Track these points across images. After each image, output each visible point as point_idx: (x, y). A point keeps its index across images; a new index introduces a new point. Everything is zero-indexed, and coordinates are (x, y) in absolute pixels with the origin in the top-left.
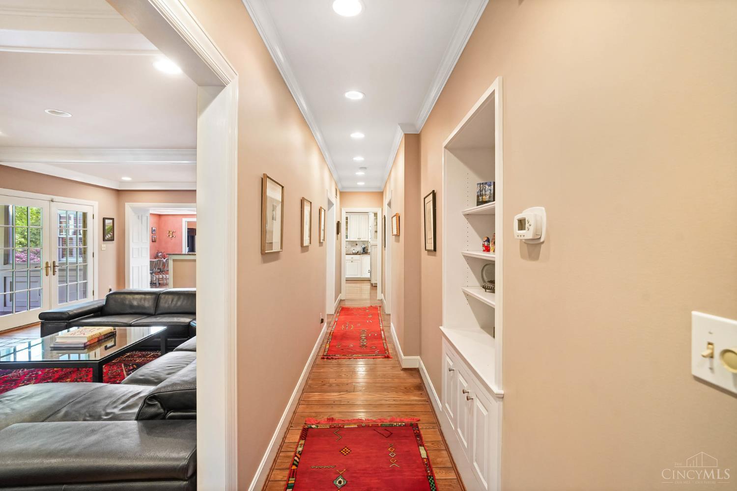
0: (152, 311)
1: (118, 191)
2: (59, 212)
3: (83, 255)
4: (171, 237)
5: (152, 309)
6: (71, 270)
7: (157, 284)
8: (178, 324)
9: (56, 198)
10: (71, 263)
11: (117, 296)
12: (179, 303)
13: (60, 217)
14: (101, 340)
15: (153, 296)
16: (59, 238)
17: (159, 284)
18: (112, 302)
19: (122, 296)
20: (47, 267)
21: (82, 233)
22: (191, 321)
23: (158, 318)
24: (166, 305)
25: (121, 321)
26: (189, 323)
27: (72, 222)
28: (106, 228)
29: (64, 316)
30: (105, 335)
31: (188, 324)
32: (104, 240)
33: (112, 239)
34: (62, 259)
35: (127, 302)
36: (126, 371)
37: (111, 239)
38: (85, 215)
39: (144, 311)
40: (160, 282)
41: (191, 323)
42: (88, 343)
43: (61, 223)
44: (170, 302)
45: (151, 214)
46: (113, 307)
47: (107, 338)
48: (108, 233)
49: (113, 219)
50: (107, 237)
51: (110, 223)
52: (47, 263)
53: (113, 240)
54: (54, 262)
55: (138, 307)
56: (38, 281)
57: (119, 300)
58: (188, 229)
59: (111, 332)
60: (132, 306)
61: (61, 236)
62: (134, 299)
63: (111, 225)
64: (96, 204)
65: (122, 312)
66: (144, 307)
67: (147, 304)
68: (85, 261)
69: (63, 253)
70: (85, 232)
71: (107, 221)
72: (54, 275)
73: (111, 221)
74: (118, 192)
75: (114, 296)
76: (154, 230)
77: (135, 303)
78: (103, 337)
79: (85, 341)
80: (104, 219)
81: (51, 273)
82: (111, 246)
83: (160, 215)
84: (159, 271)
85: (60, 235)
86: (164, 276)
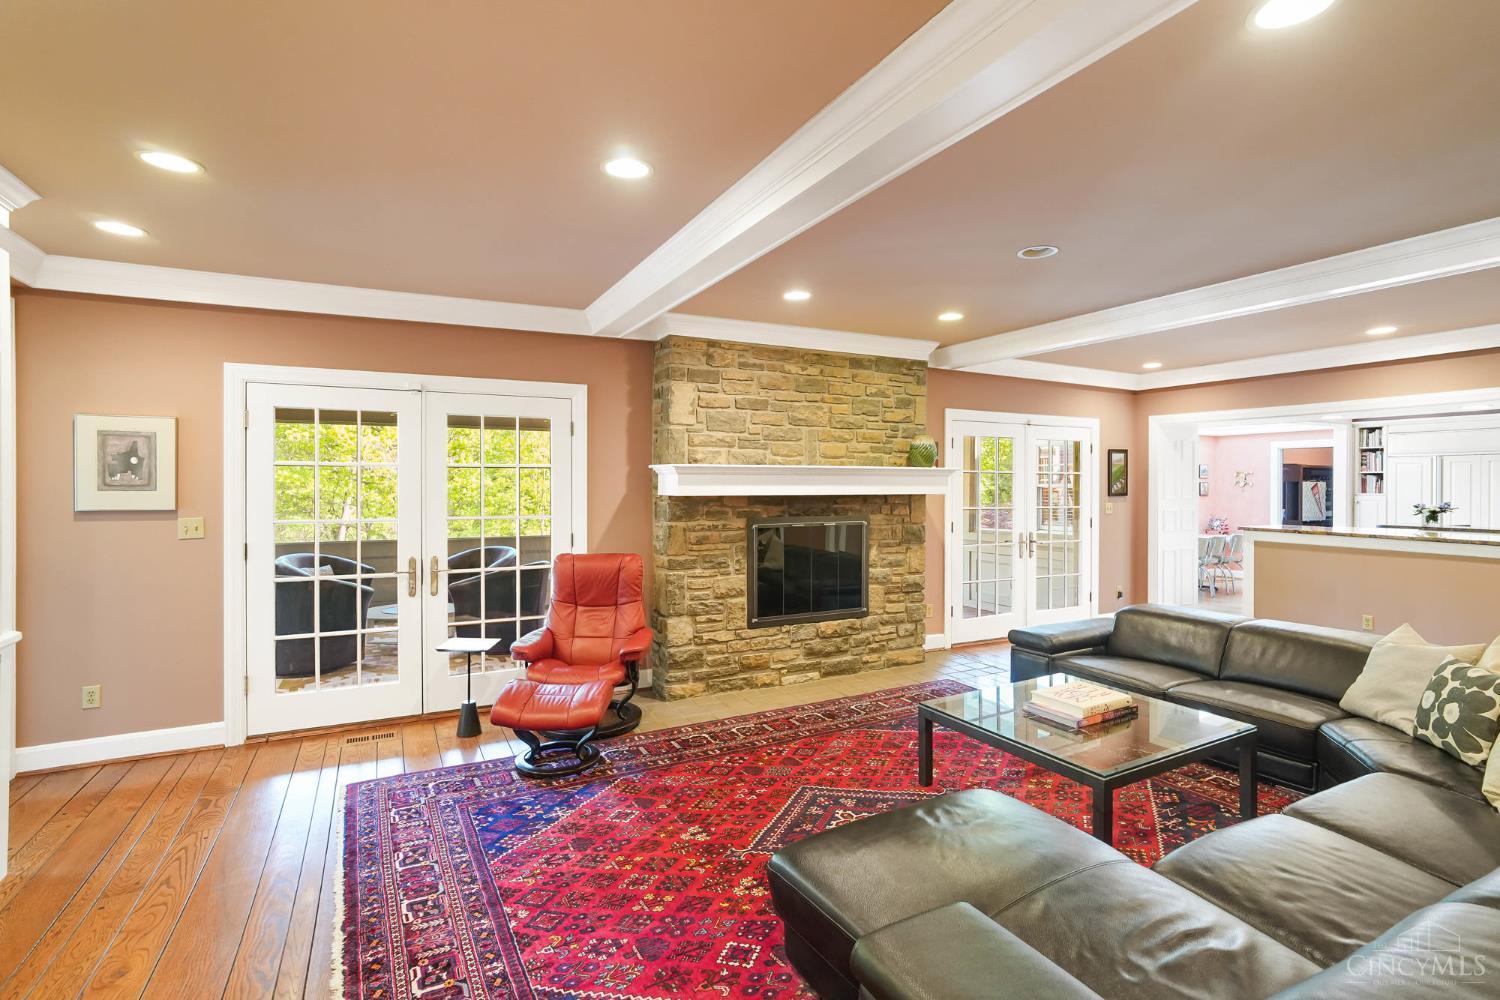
0: (1210, 665)
1: (1134, 393)
2: (1040, 443)
3: (1075, 522)
4: (1242, 484)
5: (1213, 661)
6: (1055, 549)
7: (1212, 590)
8: (1287, 722)
9: (1033, 418)
10: (1056, 537)
11: (1136, 618)
12: (1283, 662)
13: (1040, 450)
14: (1108, 721)
15: (1216, 632)
16: (1039, 488)
17: (1216, 589)
18: (1125, 629)
19: (1147, 620)
20: (1021, 542)
21: (1072, 480)
22: (1323, 723)
23: (1229, 692)
24: (1249, 661)
25: (1145, 679)
26: (1318, 726)
27: (1056, 459)
28: (1114, 469)
29: (1044, 644)
30: (1117, 711)
31: (1313, 728)
32: (1110, 494)
33: (1123, 493)
34: (1042, 527)
35: (1157, 636)
36: (1156, 803)
37: (1121, 491)
38: (1077, 446)
39: (1193, 663)
40: (1217, 585)
41: (1323, 727)
42: (1085, 723)
43: (1040, 461)
44: (1257, 655)
45: (1201, 436)
46: (1127, 641)
47: (1120, 717)
48: (1117, 479)
49: (1125, 452)
50: (1117, 487)
51: (1120, 461)
52: (1021, 535)
53: (1126, 494)
54: (1031, 534)
55: (1179, 650)
56: (1007, 565)
57: (1140, 628)
58: (1284, 466)
59: (1127, 708)
60: (1166, 646)
61: (1041, 486)
62: (1170, 629)
63: (1123, 463)
64: (1094, 423)
65: (1146, 655)
66: (1191, 653)
67: (1199, 648)
68: (1076, 531)
69: (1043, 518)
70: (1077, 478)
71: (1116, 457)
72: (1030, 557)
73: (1122, 455)
74: (1135, 397)
75: (1130, 616)
76: (1204, 471)
77: (1173, 640)
78: (1112, 716)
79: (1080, 716)
80: (1110, 452)
81: (1026, 553)
82: (1122, 505)
83: (1216, 438)
84: (1216, 561)
85: (1040, 483)
86: (1226, 571)
